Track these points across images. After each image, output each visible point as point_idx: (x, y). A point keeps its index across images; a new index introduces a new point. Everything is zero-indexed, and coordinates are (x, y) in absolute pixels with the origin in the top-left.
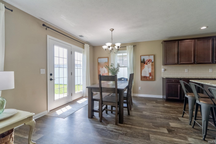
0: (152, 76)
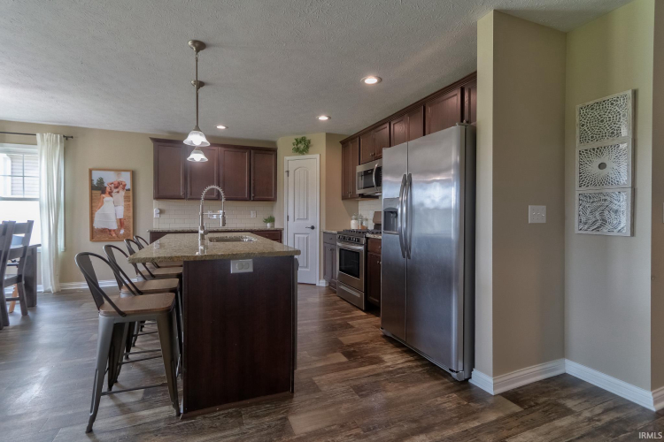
0: (127, 229)
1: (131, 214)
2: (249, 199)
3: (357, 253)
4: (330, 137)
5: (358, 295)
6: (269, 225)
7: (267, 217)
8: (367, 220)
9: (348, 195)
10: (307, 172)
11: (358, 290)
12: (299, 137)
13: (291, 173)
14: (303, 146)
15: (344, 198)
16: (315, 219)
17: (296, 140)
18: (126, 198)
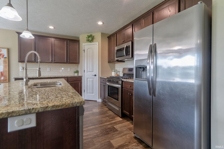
1: (7, 70)
2: (67, 63)
3: (117, 88)
4: (103, 34)
5: (118, 109)
6: (76, 74)
7: (75, 71)
8: (119, 72)
9: (111, 61)
10: (93, 51)
11: (118, 107)
12: (89, 34)
13: (86, 51)
14: (91, 39)
15: (109, 62)
16: (96, 71)
17: (88, 36)
18: (5, 62)
